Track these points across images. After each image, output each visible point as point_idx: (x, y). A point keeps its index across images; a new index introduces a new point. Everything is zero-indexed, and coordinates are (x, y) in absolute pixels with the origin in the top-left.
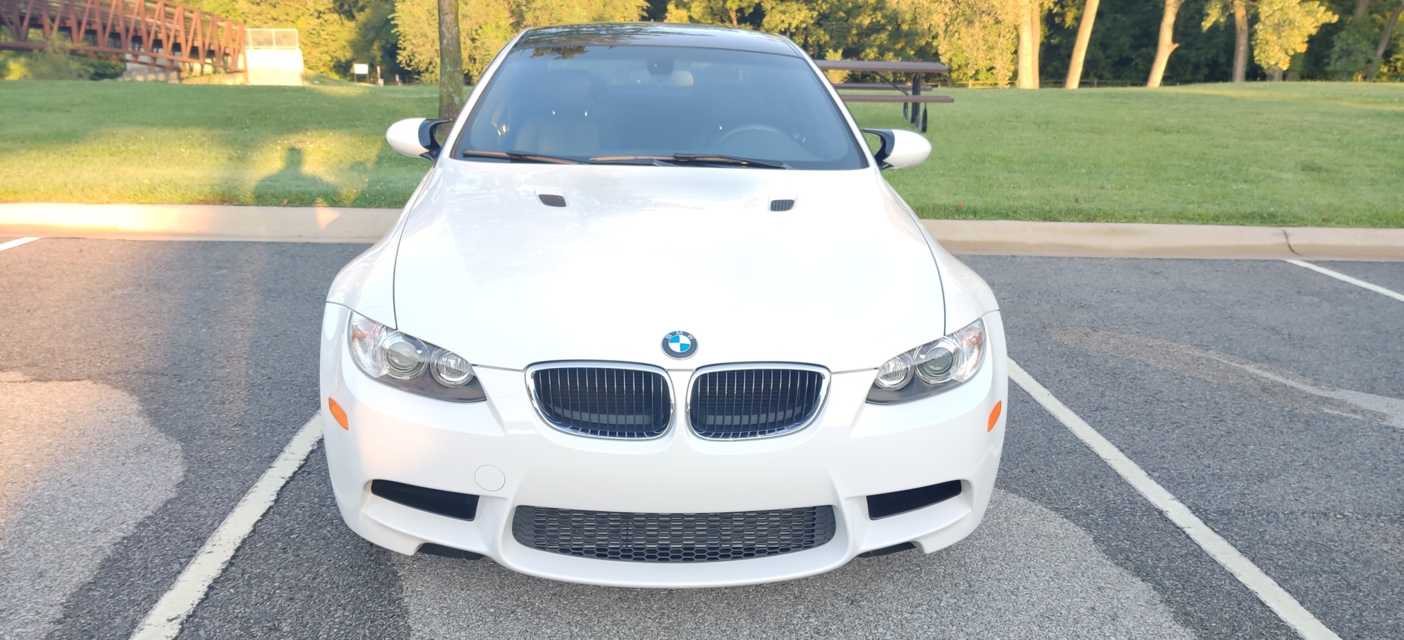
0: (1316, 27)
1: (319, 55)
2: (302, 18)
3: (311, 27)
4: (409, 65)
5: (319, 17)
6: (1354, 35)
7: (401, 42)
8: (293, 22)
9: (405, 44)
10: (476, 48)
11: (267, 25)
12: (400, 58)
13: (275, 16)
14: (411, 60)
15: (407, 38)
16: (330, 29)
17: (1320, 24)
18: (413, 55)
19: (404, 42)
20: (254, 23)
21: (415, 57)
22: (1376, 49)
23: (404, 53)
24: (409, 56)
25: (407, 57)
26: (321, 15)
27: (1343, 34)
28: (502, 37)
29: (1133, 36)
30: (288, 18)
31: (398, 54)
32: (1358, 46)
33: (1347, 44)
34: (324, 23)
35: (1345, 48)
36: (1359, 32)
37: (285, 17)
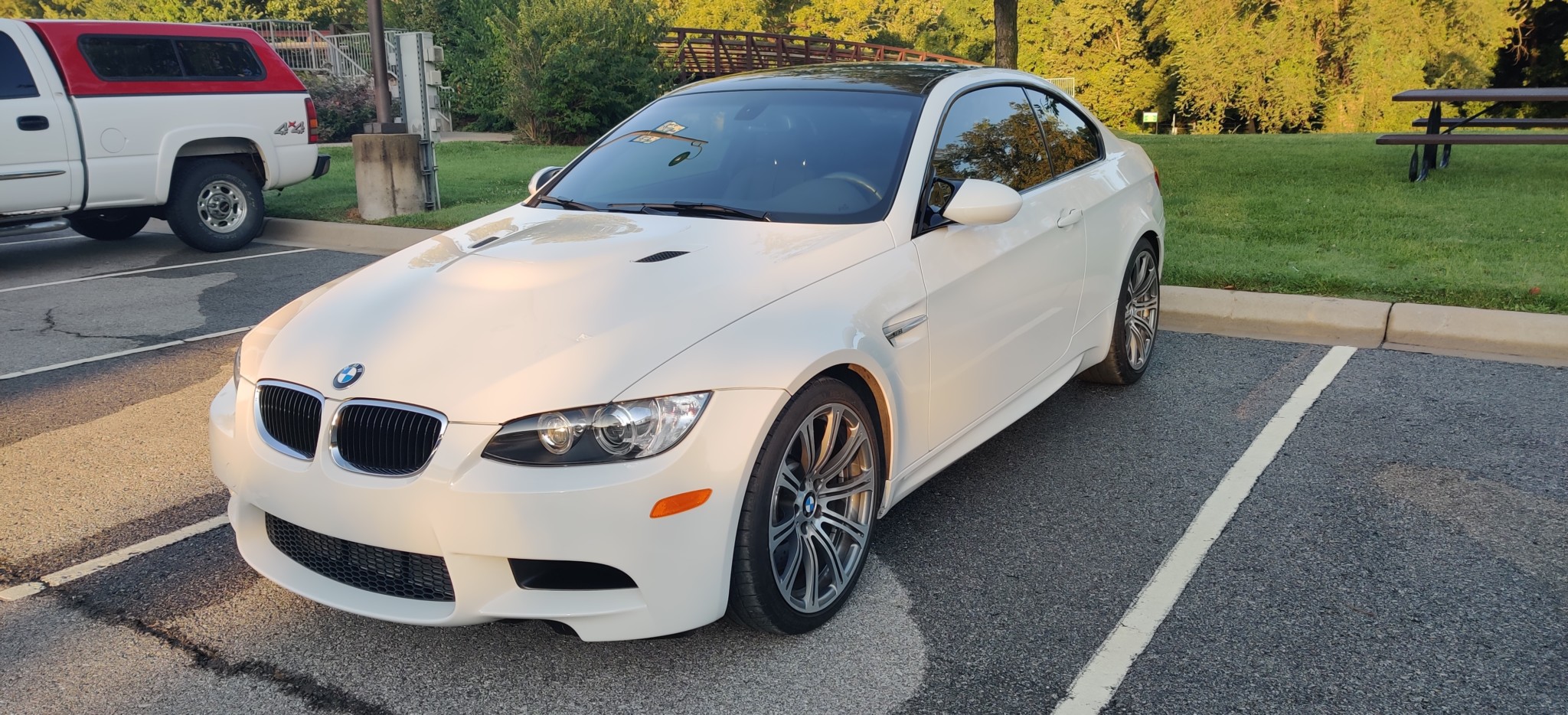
1: (1120, 103)
2: (1107, 66)
3: (1115, 74)
4: (1186, 112)
5: (1125, 63)
7: (1180, 86)
8: (1097, 69)
9: (1185, 88)
10: (1269, 89)
11: (1071, 74)
12: (1178, 104)
13: (1080, 65)
14: (1190, 106)
15: (1187, 81)
16: (1134, 74)
18: (1193, 100)
19: (1184, 86)
20: (1059, 72)
21: (1196, 102)
23: (1182, 98)
24: (1188, 102)
25: (1186, 103)
26: (1127, 61)
28: (1303, 74)
30: (1093, 66)
31: (1177, 100)
34: (1129, 69)
37: (1090, 65)
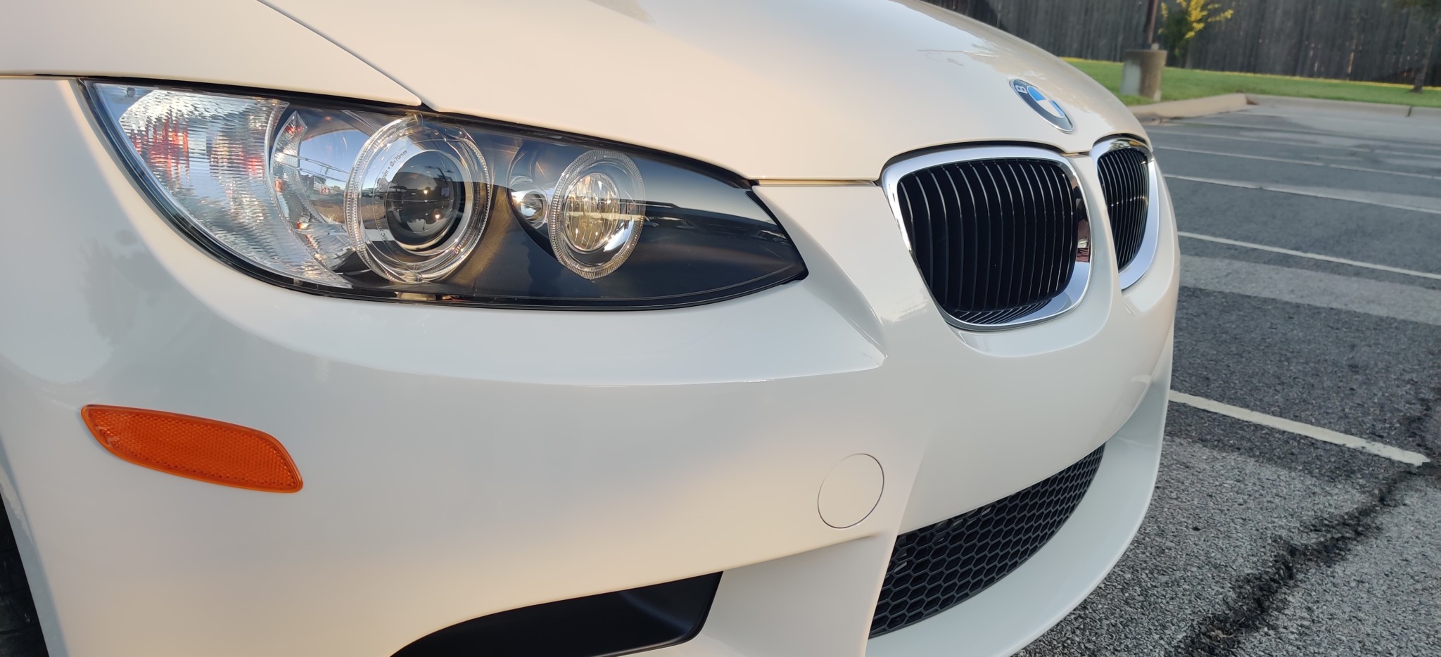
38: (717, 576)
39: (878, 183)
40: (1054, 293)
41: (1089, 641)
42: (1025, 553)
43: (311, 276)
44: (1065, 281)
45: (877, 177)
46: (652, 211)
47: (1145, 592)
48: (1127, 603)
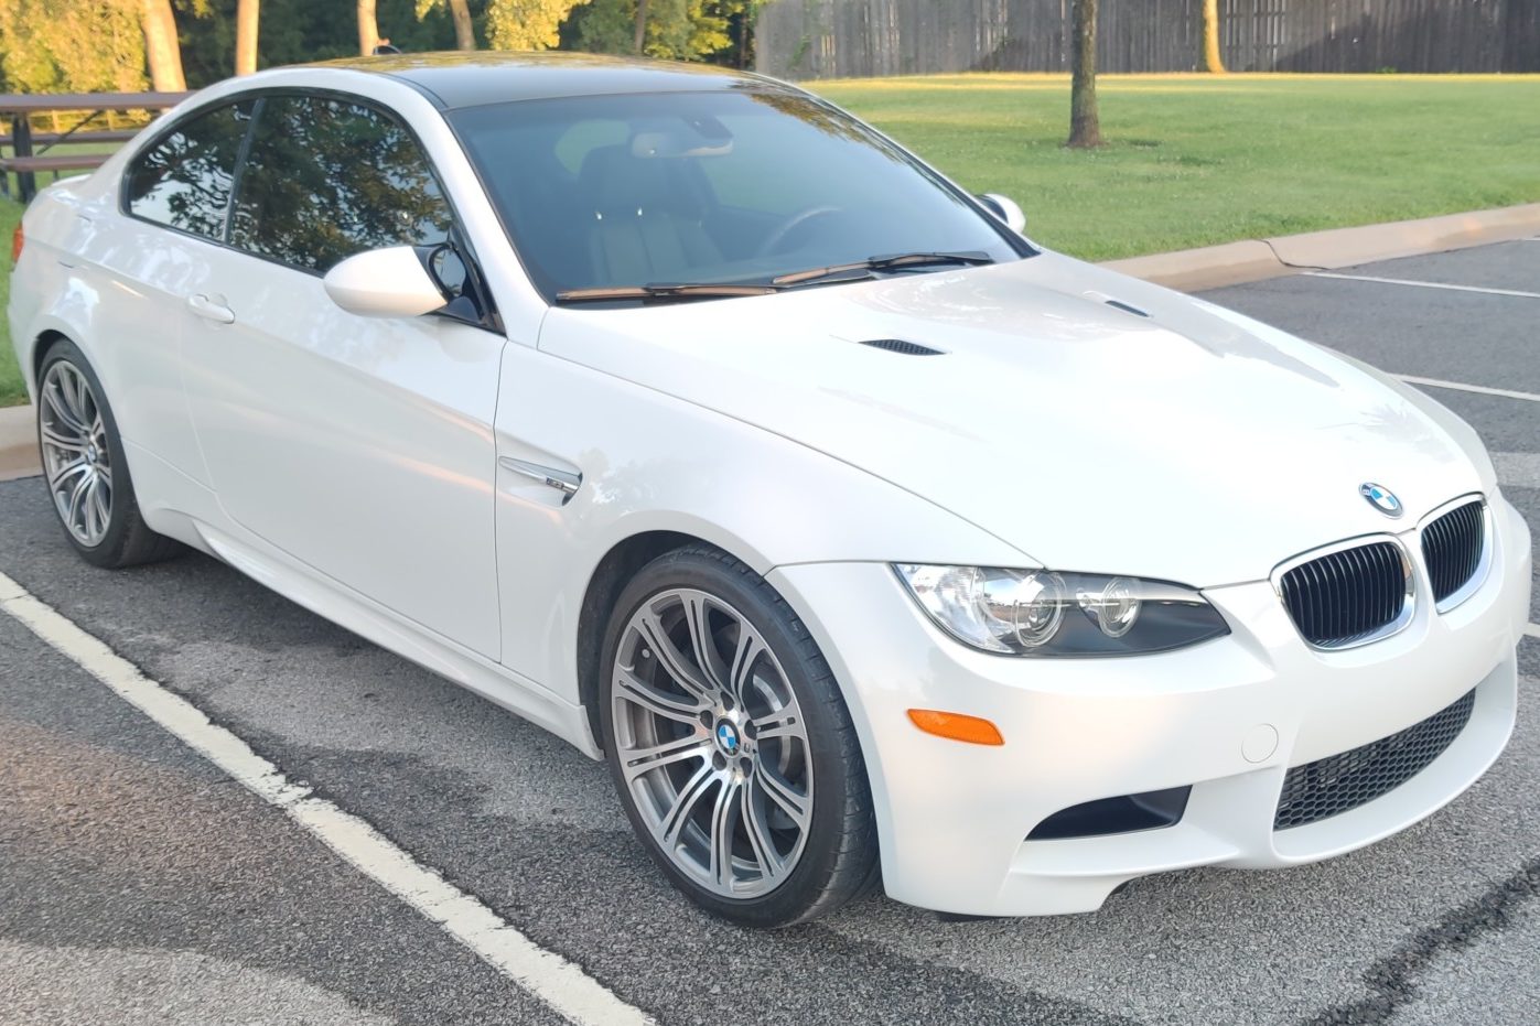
0: (565, 11)
6: (604, 20)
17: (571, 6)
22: (633, 38)
27: (591, 18)
29: (303, 29)
32: (612, 35)
33: (598, 34)
35: (596, 38)
36: (608, 16)
38: (1188, 788)
39: (1269, 579)
40: (1390, 620)
41: (1464, 855)
42: (1371, 795)
43: (988, 646)
44: (1398, 611)
45: (1267, 576)
46: (1145, 604)
47: (1521, 824)
48: (1503, 831)
